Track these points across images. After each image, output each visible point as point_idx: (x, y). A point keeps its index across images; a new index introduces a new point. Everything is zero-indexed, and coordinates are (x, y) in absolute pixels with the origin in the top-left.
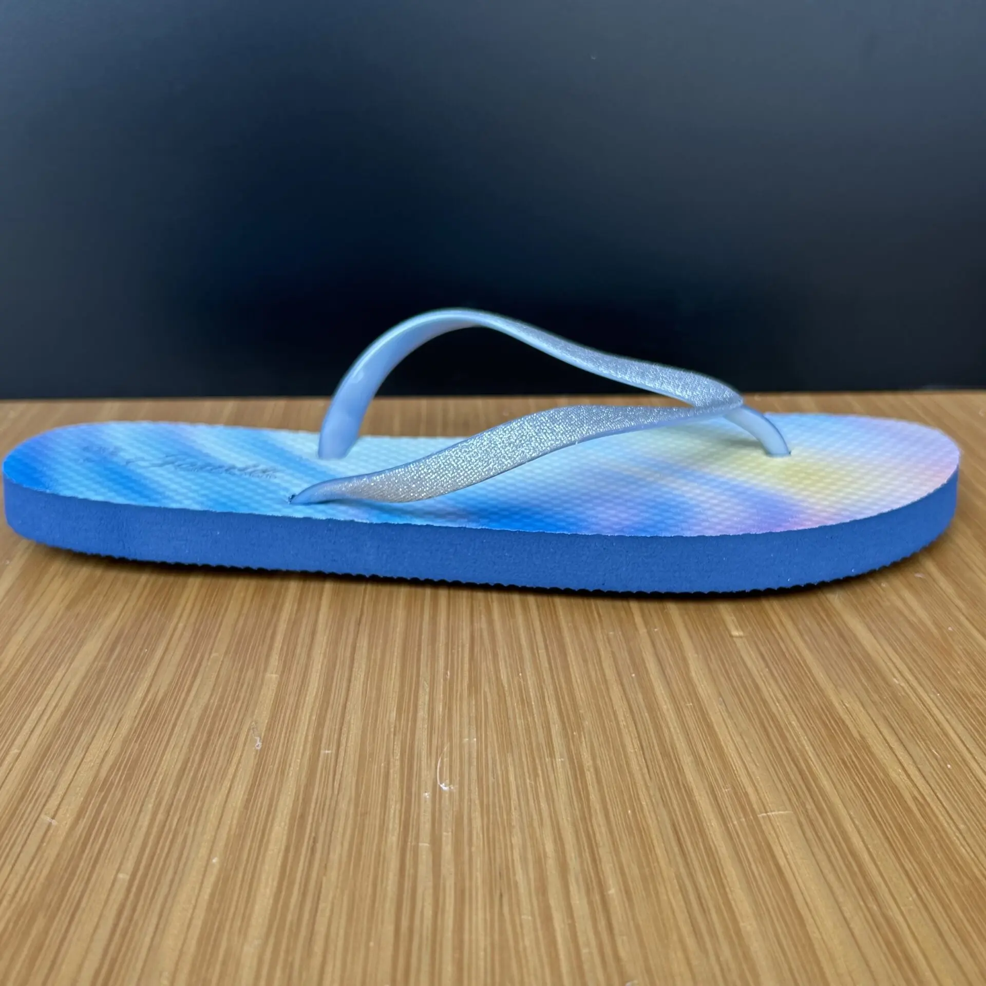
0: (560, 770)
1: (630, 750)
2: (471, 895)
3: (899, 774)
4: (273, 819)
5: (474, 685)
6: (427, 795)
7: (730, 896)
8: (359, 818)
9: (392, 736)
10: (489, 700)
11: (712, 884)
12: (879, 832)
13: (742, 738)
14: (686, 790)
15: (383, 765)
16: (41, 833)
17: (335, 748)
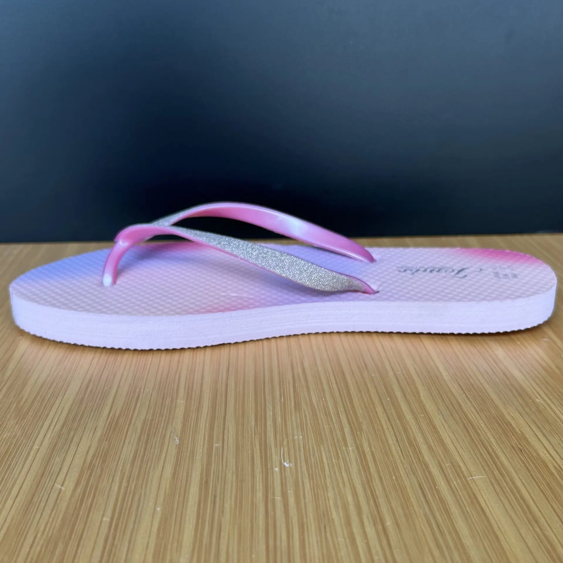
0: (351, 454)
1: (391, 442)
2: (307, 527)
3: (545, 454)
4: (190, 485)
5: (298, 406)
6: (277, 469)
7: (456, 525)
8: (239, 483)
9: (253, 435)
10: (307, 414)
11: (445, 519)
12: (537, 487)
13: (454, 435)
14: (425, 465)
15: (250, 452)
16: (56, 495)
17: (221, 442)
